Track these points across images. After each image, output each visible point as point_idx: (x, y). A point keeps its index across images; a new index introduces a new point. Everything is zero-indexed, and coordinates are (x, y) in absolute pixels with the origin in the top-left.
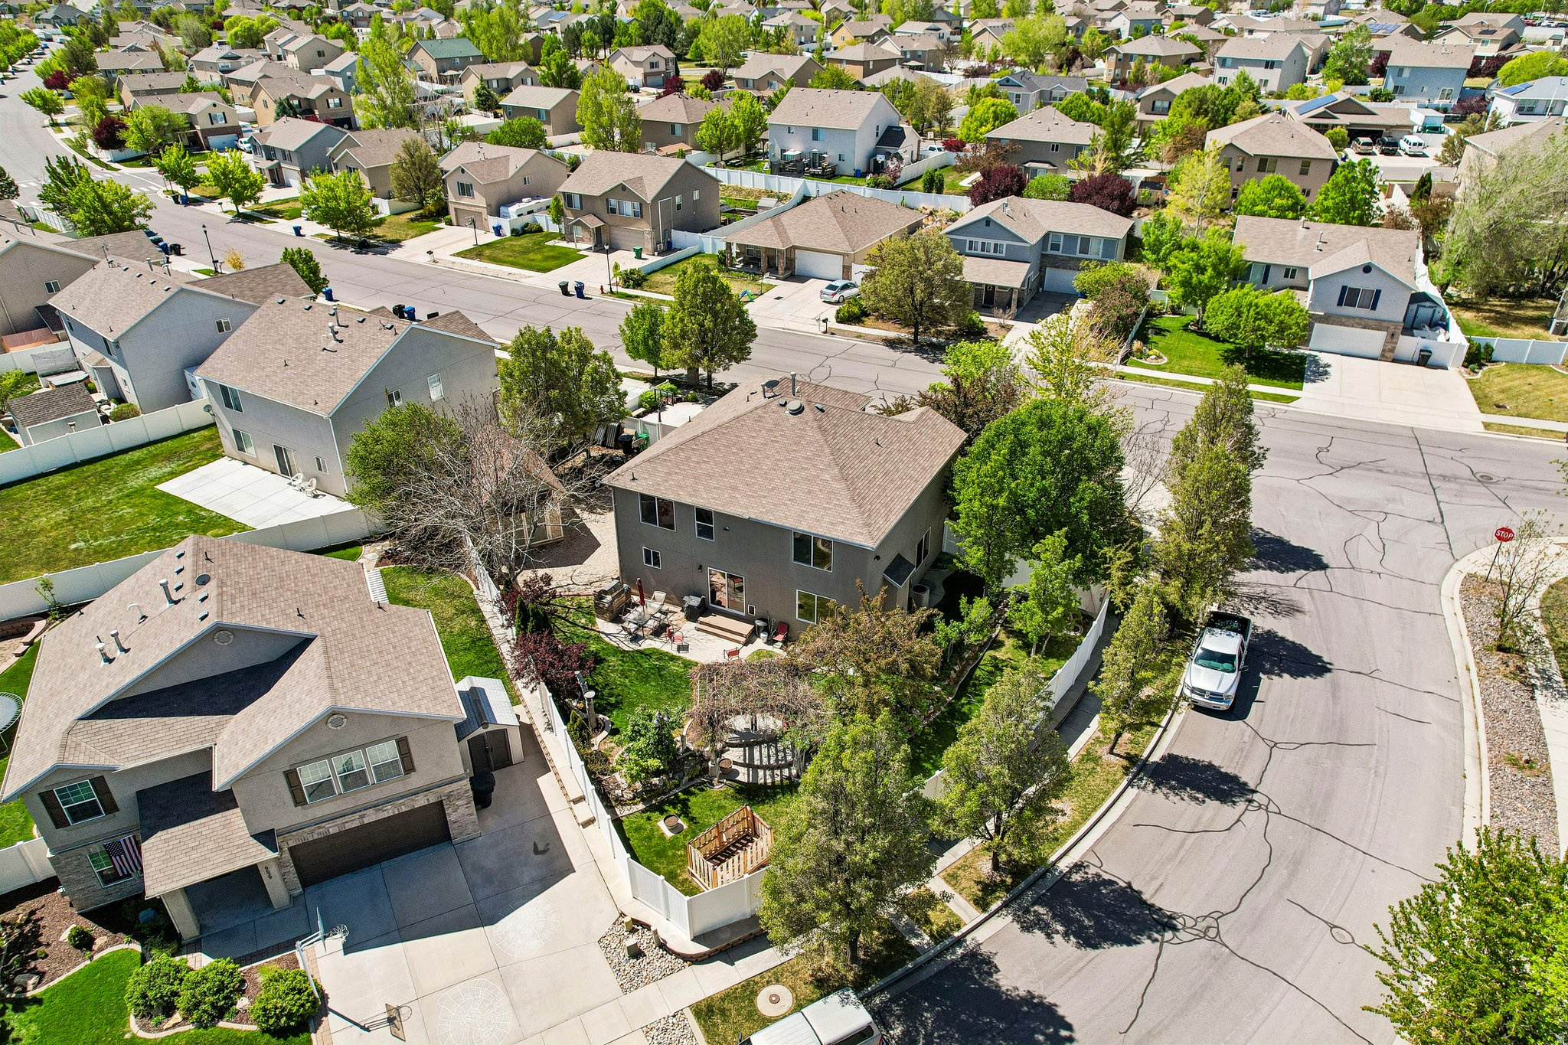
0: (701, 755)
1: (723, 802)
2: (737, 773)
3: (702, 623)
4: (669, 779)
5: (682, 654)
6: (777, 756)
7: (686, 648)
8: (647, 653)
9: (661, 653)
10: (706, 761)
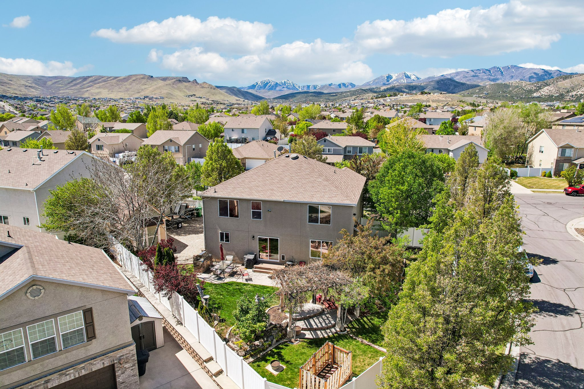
0: (281, 326)
1: (303, 351)
2: (305, 335)
3: (256, 268)
4: (265, 341)
5: (249, 282)
6: (325, 322)
7: (251, 280)
8: (229, 284)
9: (238, 283)
10: (284, 329)
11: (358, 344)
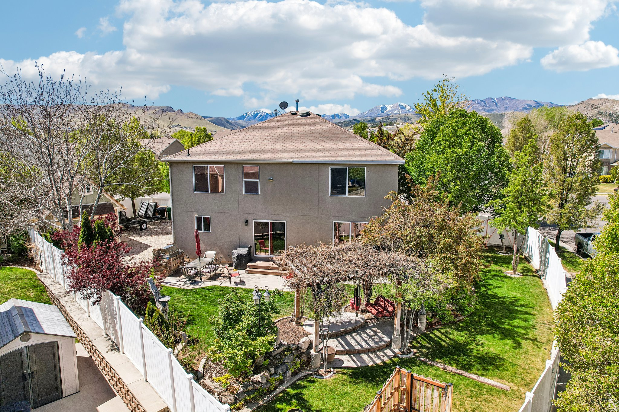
0: (298, 348)
2: (342, 362)
3: (251, 267)
4: (271, 375)
5: (240, 286)
6: (373, 340)
7: (243, 283)
8: (208, 289)
9: (222, 287)
10: (303, 353)
11: (438, 373)
